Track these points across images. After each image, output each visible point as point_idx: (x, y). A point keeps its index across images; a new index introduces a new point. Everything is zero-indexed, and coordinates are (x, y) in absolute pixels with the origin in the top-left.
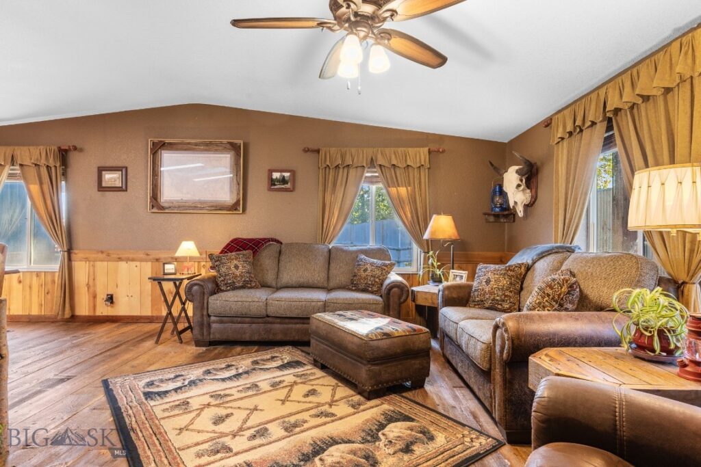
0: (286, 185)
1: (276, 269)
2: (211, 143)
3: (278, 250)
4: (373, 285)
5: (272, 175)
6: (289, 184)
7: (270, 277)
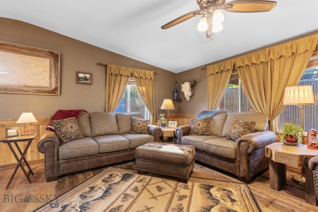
0: (87, 81)
1: (90, 127)
2: (34, 50)
3: (88, 117)
4: (145, 130)
5: (78, 75)
6: (89, 81)
7: (88, 131)
